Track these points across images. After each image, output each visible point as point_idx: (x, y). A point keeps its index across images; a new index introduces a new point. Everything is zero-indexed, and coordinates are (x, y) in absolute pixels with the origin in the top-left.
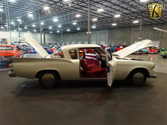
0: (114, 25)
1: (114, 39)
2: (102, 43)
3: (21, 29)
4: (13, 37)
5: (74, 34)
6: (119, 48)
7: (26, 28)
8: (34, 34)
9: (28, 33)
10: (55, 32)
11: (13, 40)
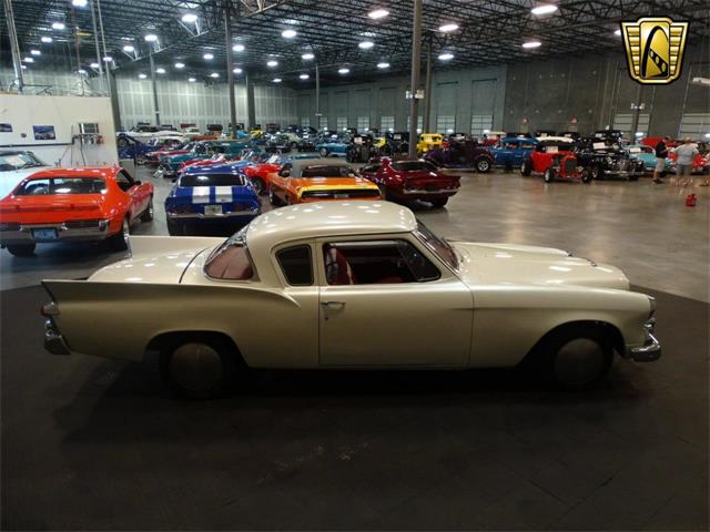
0: (532, 45)
1: (528, 105)
2: (479, 120)
3: (161, 71)
4: (135, 102)
5: (367, 86)
6: (544, 152)
7: (180, 66)
8: (215, 89)
9: (188, 82)
10: (292, 78)
11: (137, 113)
